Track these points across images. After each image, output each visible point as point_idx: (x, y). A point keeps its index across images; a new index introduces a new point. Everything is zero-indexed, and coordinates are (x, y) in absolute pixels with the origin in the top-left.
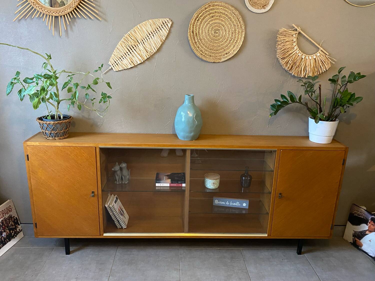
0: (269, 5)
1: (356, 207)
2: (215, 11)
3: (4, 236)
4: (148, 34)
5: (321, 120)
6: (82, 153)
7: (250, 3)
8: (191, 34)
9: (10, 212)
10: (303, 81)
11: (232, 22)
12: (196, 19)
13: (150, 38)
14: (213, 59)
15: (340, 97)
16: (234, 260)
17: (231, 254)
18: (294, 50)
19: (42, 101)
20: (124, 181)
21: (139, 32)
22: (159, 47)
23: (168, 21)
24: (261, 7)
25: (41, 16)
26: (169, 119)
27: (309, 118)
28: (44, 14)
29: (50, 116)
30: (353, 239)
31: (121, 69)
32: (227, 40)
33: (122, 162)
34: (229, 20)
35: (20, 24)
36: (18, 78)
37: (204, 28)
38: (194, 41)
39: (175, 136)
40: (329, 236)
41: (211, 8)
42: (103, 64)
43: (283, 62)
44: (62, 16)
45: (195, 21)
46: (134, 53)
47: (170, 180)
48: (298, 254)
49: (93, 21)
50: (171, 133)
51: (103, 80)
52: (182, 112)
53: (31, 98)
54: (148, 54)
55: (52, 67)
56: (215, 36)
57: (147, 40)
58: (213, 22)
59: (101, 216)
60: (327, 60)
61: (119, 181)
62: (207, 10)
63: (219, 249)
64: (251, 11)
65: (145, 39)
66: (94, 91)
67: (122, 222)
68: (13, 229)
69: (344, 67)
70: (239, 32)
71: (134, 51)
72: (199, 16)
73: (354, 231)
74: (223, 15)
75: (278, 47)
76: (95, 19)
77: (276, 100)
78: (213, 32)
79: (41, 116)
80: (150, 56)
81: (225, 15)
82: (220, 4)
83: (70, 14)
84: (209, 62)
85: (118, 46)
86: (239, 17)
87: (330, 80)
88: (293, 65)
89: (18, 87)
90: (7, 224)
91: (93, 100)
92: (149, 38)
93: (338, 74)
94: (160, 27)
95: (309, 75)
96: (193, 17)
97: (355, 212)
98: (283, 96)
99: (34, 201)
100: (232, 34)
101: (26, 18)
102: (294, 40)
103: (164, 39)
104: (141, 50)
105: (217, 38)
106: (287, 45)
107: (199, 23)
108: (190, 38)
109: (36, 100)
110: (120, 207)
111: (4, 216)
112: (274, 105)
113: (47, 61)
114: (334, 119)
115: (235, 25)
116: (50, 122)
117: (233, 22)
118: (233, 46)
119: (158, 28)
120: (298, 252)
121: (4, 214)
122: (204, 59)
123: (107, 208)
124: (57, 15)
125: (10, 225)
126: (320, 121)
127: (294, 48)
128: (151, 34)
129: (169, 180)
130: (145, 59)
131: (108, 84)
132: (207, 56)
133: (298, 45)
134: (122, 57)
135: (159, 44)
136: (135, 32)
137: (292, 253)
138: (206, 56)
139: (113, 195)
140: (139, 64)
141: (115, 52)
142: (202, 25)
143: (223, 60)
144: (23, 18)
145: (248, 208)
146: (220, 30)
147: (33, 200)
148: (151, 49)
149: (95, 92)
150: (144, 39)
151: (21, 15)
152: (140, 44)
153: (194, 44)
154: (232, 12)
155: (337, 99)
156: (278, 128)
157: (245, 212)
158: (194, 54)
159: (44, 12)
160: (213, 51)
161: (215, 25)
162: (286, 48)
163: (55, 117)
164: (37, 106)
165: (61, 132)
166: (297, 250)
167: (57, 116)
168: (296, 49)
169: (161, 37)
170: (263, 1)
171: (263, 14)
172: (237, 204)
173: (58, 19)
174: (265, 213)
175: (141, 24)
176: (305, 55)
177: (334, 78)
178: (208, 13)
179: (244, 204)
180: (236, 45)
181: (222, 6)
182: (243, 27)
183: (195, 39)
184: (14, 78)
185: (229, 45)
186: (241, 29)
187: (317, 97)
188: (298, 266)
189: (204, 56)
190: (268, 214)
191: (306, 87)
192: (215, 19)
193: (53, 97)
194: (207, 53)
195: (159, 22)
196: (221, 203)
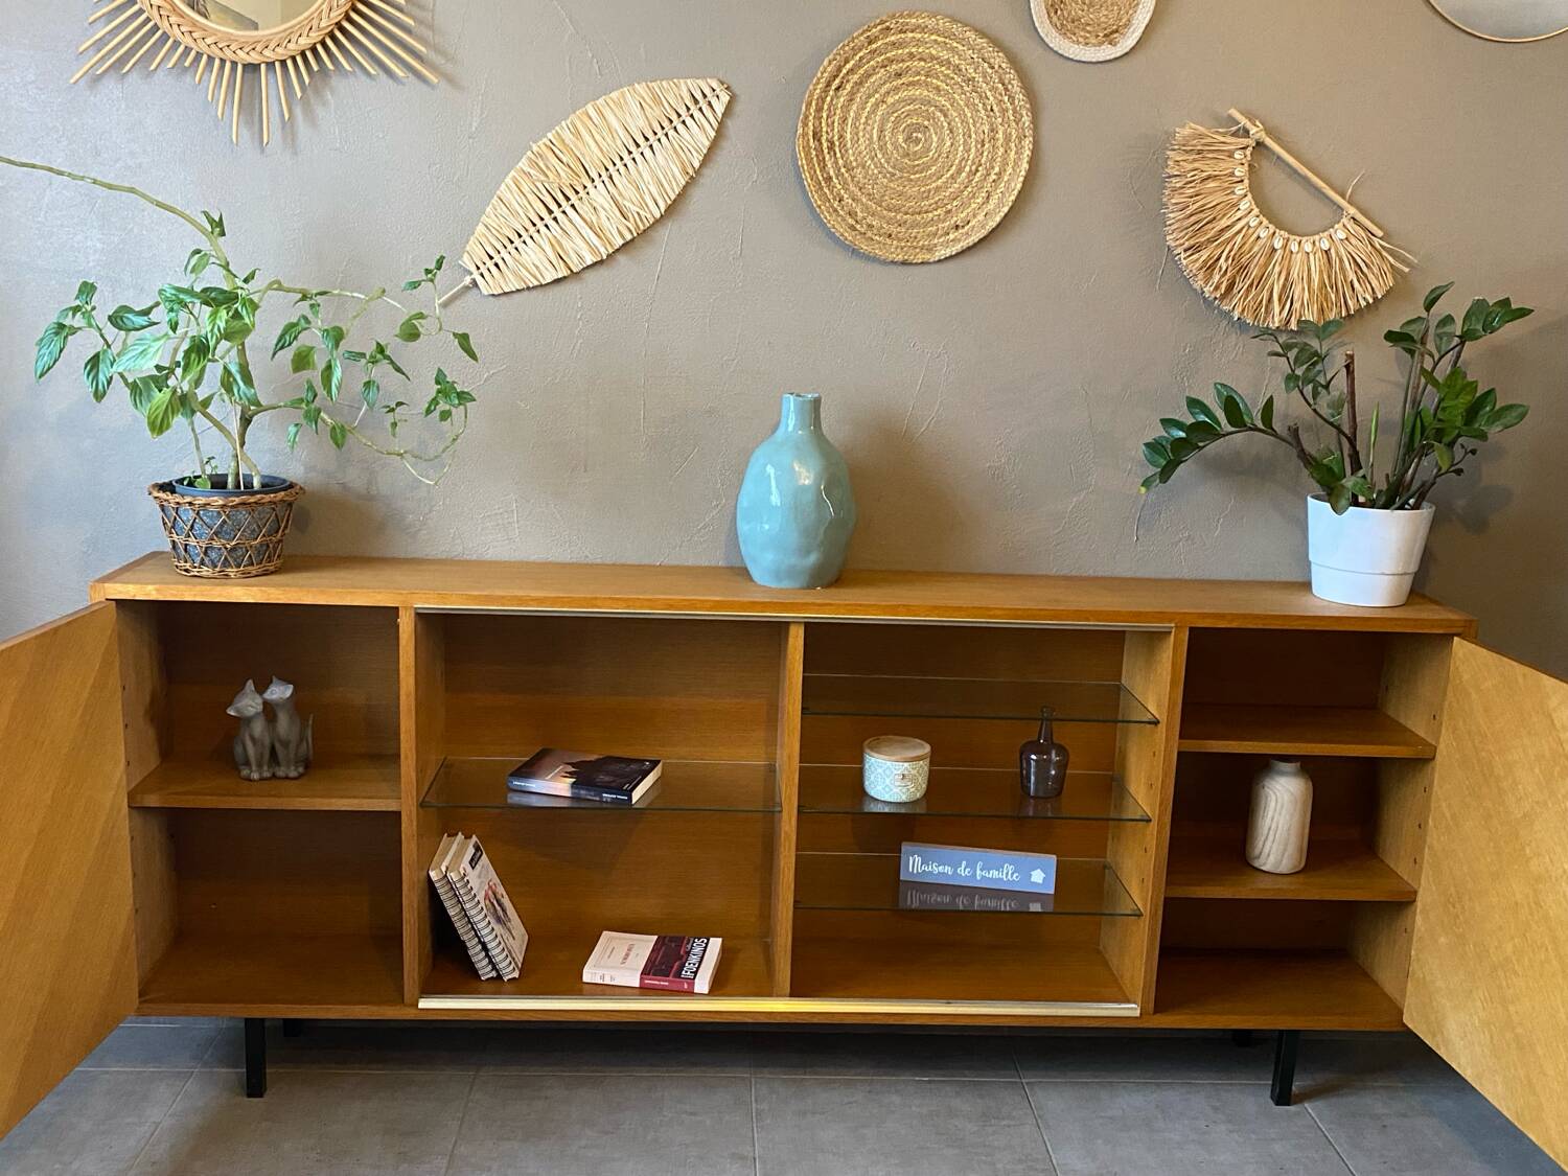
0: (1132, 29)
2: (907, 50)
4: (631, 141)
5: (1356, 503)
7: (1055, 19)
8: (808, 144)
10: (1277, 340)
11: (981, 96)
12: (828, 85)
13: (638, 158)
14: (899, 250)
15: (1433, 407)
16: (991, 1125)
17: (979, 1101)
18: (1239, 214)
21: (594, 133)
22: (673, 198)
23: (714, 90)
24: (1098, 36)
25: (187, 64)
26: (714, 504)
27: (1309, 498)
28: (199, 55)
29: (205, 477)
31: (515, 285)
32: (959, 171)
34: (966, 88)
35: (95, 97)
37: (862, 121)
38: (821, 171)
39: (741, 572)
41: (893, 38)
42: (442, 258)
43: (1191, 264)
44: (274, 62)
45: (826, 90)
46: (570, 221)
48: (1278, 1103)
49: (404, 84)
50: (721, 563)
51: (441, 326)
52: (769, 466)
53: (138, 392)
54: (630, 226)
55: (227, 266)
56: (908, 154)
57: (625, 165)
58: (903, 94)
60: (1377, 260)
62: (874, 46)
63: (929, 1082)
64: (1056, 52)
65: (617, 161)
66: (398, 370)
67: (497, 952)
69: (1448, 286)
70: (1008, 139)
72: (844, 71)
74: (943, 68)
75: (1173, 201)
76: (411, 75)
77: (1167, 423)
78: (900, 138)
79: (168, 480)
80: (635, 235)
81: (948, 68)
82: (931, 23)
83: (309, 54)
84: (885, 263)
85: (502, 191)
86: (1008, 76)
87: (1391, 336)
88: (1235, 277)
89: (84, 345)
91: (393, 410)
92: (634, 159)
93: (1424, 314)
94: (679, 116)
95: (1303, 319)
96: (819, 75)
98: (1194, 404)
100: (979, 146)
101: (125, 71)
102: (1237, 173)
103: (697, 165)
104: (598, 207)
105: (917, 162)
106: (1211, 194)
107: (842, 99)
108: (804, 162)
109: (161, 398)
110: (490, 887)
112: (1161, 444)
113: (209, 244)
114: (1412, 501)
115: (992, 110)
116: (209, 497)
118: (983, 195)
119: (674, 117)
120: (1277, 1093)
122: (865, 247)
123: (437, 885)
124: (254, 58)
126: (1351, 507)
127: (1240, 207)
128: (641, 143)
130: (618, 247)
131: (464, 340)
133: (1257, 192)
134: (520, 236)
135: (674, 184)
136: (577, 134)
137: (1250, 1098)
138: (869, 234)
139: (460, 833)
140: (588, 267)
141: (489, 217)
142: (854, 107)
143: (942, 253)
144: (112, 72)
145: (1052, 892)
146: (929, 131)
148: (644, 205)
149: (404, 374)
150: (615, 165)
151: (103, 57)
152: (596, 183)
153: (823, 183)
154: (978, 58)
155: (1422, 414)
156: (1177, 544)
157: (1042, 907)
158: (823, 225)
159: (202, 45)
160: (898, 217)
161: (908, 108)
162: (1204, 205)
163: (230, 480)
164: (163, 419)
165: (251, 547)
166: (1273, 1085)
167: (238, 474)
168: (1247, 212)
169: (682, 155)
170: (1106, 13)
171: (1106, 66)
172: (1005, 871)
173: (257, 75)
174: (1129, 912)
175: (601, 101)
176: (1286, 235)
177: (1407, 330)
178: (879, 59)
179: (1036, 874)
180: (998, 191)
181: (937, 32)
182: (1026, 120)
183: (825, 166)
184: (71, 308)
185: (966, 193)
186: (1017, 124)
187: (1337, 406)
188: (1277, 1147)
189: (861, 233)
190: (1140, 915)
191: (1288, 359)
192: (911, 84)
193: (237, 382)
194: (874, 223)
195: (677, 93)
196: (937, 869)
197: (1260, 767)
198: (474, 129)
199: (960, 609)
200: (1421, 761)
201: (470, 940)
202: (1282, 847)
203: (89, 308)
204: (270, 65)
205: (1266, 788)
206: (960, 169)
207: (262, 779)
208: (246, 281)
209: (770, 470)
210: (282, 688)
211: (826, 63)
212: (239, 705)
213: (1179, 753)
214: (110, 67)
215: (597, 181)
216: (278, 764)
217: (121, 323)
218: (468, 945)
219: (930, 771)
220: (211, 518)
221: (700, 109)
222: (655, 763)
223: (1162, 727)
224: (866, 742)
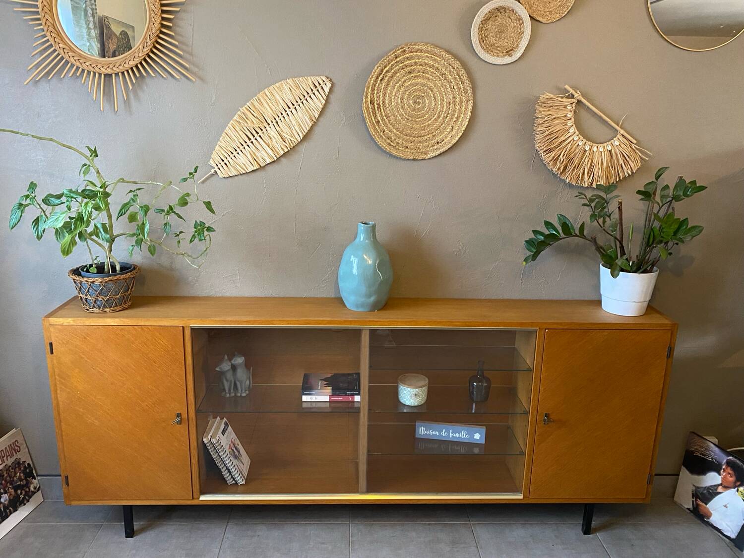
0: (519, 49)
1: (697, 438)
2: (414, 61)
3: (5, 501)
4: (286, 106)
5: (623, 270)
6: (156, 339)
7: (483, 45)
8: (368, 106)
9: (16, 454)
10: (586, 197)
11: (449, 82)
12: (377, 78)
13: (290, 114)
14: (411, 154)
16: (457, 547)
17: (451, 534)
18: (569, 134)
19: (80, 237)
20: (240, 391)
21: (268, 102)
22: (306, 131)
23: (324, 81)
24: (503, 52)
25: (78, 75)
26: (329, 269)
27: (601, 266)
28: (83, 71)
29: (94, 266)
30: (693, 501)
31: (234, 173)
32: (439, 117)
33: (236, 353)
34: (441, 78)
35: (37, 90)
36: (33, 195)
37: (393, 94)
38: (374, 119)
39: (339, 301)
40: (644, 497)
41: (407, 55)
42: (197, 167)
43: (547, 158)
44: (118, 73)
45: (376, 81)
46: (259, 143)
47: (330, 388)
48: (585, 534)
49: (179, 81)
50: (333, 296)
51: (198, 198)
52: (352, 256)
53: (58, 234)
54: (287, 146)
55: (98, 172)
56: (415, 110)
57: (284, 117)
58: (412, 82)
59: (195, 461)
60: (633, 154)
61: (230, 390)
62: (398, 59)
63: (429, 524)
64: (484, 60)
65: (280, 115)
66: (180, 217)
67: (235, 473)
68: (21, 487)
69: (667, 168)
70: (461, 101)
71: (258, 138)
72: (384, 71)
73: (694, 485)
75: (539, 130)
76: (182, 77)
77: (535, 232)
78: (411, 102)
79: (78, 267)
80: (289, 149)
81: (433, 69)
83: (134, 69)
84: (404, 160)
85: (227, 130)
86: (461, 72)
87: (639, 192)
88: (567, 164)
89: (32, 212)
90: (10, 478)
91: (178, 235)
92: (287, 114)
93: (655, 181)
94: (308, 94)
95: (599, 183)
96: (373, 74)
97: (696, 447)
98: (548, 224)
99: (64, 434)
100: (448, 105)
101: (49, 78)
102: (568, 116)
103: (317, 116)
104: (272, 138)
105: (419, 113)
106: (556, 126)
107: (384, 85)
108: (366, 114)
109: (68, 237)
110: (232, 442)
111: (6, 461)
112: (533, 242)
113: (89, 161)
114: (648, 269)
115: (454, 88)
116: (95, 278)
118: (450, 127)
119: (306, 94)
120: (584, 528)
121: (5, 458)
122: (395, 153)
123: (207, 445)
124: (109, 71)
125: (16, 478)
126: (620, 272)
127: (570, 131)
128: (290, 107)
129: (329, 390)
130: (281, 155)
131: (208, 205)
132: (401, 149)
133: (578, 124)
134: (236, 150)
135: (306, 125)
136: (261, 103)
137: (572, 530)
138: (397, 147)
139: (218, 417)
140: (268, 164)
141: (223, 141)
142: (390, 88)
143: (432, 155)
144: (44, 79)
145: (484, 443)
146: (424, 98)
147: (62, 431)
148: (292, 135)
149: (182, 218)
150: (279, 117)
151: (39, 71)
153: (375, 124)
154: (447, 64)
155: (654, 230)
156: (540, 283)
157: (479, 450)
158: (375, 143)
159: (84, 65)
160: (411, 139)
161: (414, 88)
162: (553, 131)
163: (106, 267)
164: (68, 249)
165: (116, 298)
166: (583, 524)
168: (573, 133)
169: (311, 113)
170: (507, 41)
171: (508, 66)
172: (462, 434)
173: (110, 78)
174: (518, 452)
175: (271, 88)
176: (591, 144)
177: (647, 188)
178: (401, 65)
179: (476, 436)
180: (457, 126)
181: (428, 52)
182: (470, 92)
183: (376, 116)
184: (25, 196)
185: (442, 127)
186: (466, 94)
187: (614, 226)
189: (394, 147)
190: (523, 455)
191: (591, 207)
192: (416, 76)
193: (101, 232)
194: (400, 142)
195: (306, 83)
196: (432, 433)
198: (213, 101)
199: (439, 322)
201: (222, 468)
208: (101, 188)
209: (353, 258)
214: (43, 76)
215: (271, 125)
217: (48, 202)
219: (428, 391)
220: (96, 287)
221: (318, 90)
224: (399, 379)
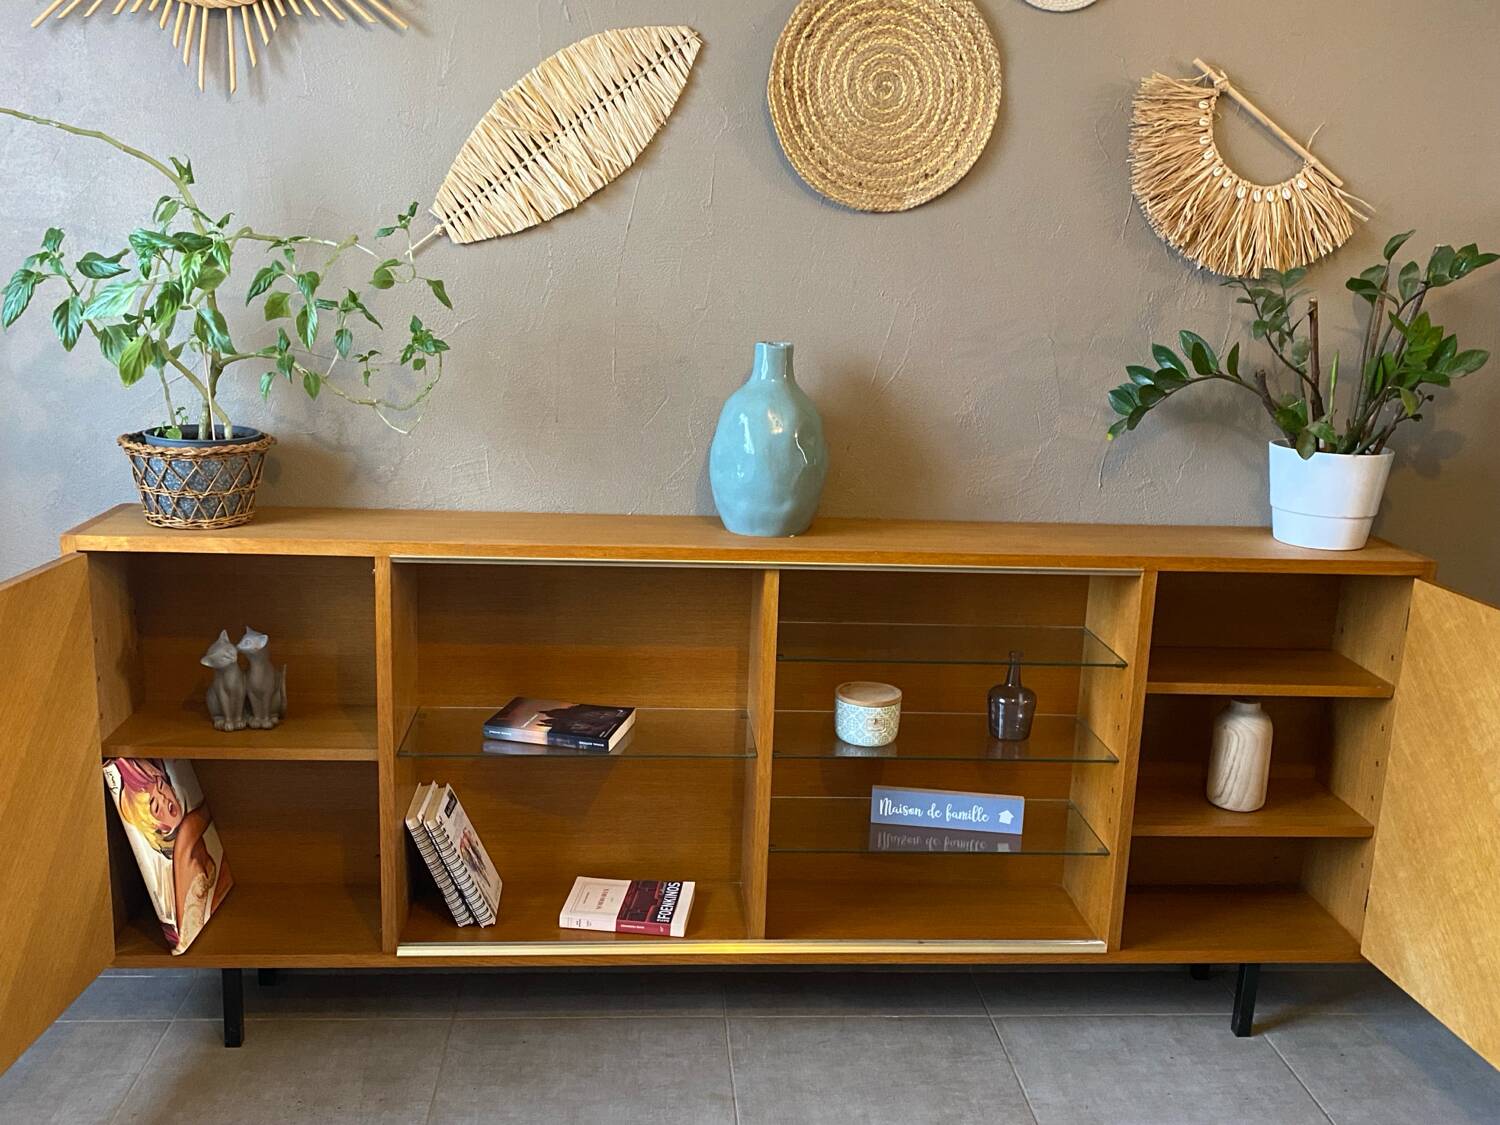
4: (602, 89)
5: (1319, 446)
8: (779, 91)
12: (800, 32)
13: (609, 106)
14: (869, 199)
15: (1395, 353)
16: (963, 1061)
17: (949, 1037)
18: (1204, 164)
21: (565, 80)
22: (644, 145)
23: (685, 38)
25: (151, 8)
26: (685, 452)
27: (1271, 444)
29: (176, 428)
31: (485, 233)
32: (929, 120)
34: (935, 37)
35: (57, 42)
37: (832, 70)
38: (792, 119)
39: (714, 520)
42: (416, 204)
43: (1155, 212)
44: (240, 8)
45: (797, 38)
46: (541, 169)
48: (1239, 1035)
49: (371, 30)
51: (415, 273)
52: (742, 415)
53: (108, 341)
54: (602, 175)
55: (196, 213)
56: (878, 103)
57: (596, 113)
58: (873, 43)
60: (1335, 208)
63: (900, 1019)
65: (588, 109)
66: (371, 318)
67: (474, 899)
69: (1407, 234)
70: (976, 87)
71: (540, 158)
72: (815, 19)
74: (913, 17)
75: (1140, 150)
76: (379, 21)
77: (1133, 370)
78: (870, 87)
79: (138, 431)
80: (606, 183)
81: (918, 17)
84: (854, 211)
85: (473, 139)
86: (977, 25)
87: (1353, 284)
88: (1198, 226)
89: (51, 293)
91: (366, 359)
92: (604, 107)
93: (1384, 262)
94: (650, 63)
95: (1266, 267)
96: (790, 22)
98: (1160, 352)
100: (948, 95)
101: (87, 15)
102: (1202, 123)
103: (668, 112)
104: (569, 156)
105: (887, 111)
106: (1177, 143)
107: (812, 47)
108: (775, 109)
109: (132, 346)
110: (465, 835)
112: (1128, 393)
113: (178, 191)
114: (1373, 446)
115: (961, 59)
116: (181, 447)
117: (952, 46)
118: (952, 144)
119: (645, 65)
120: (1238, 1024)
122: (835, 195)
123: (413, 834)
124: (221, 3)
126: (1316, 452)
127: (1205, 156)
128: (612, 91)
130: (588, 195)
131: (438, 287)
132: (848, 186)
133: (1221, 143)
134: (490, 184)
135: (645, 132)
136: (548, 82)
137: (1212, 1029)
138: (840, 183)
139: (434, 783)
140: (559, 216)
141: (462, 163)
142: (825, 56)
143: (911, 202)
144: (74, 17)
145: (1020, 833)
146: (899, 79)
148: (614, 153)
149: (376, 322)
150: (585, 112)
152: (567, 131)
153: (794, 131)
154: (948, 6)
155: (1385, 360)
156: (1140, 490)
157: (1010, 848)
158: (793, 173)
160: (868, 166)
161: (878, 56)
162: (1168, 155)
163: (201, 431)
164: (135, 368)
165: (224, 497)
166: (1234, 1016)
167: (209, 425)
168: (1211, 161)
169: (655, 105)
171: (1075, 15)
172: (974, 812)
173: (222, 21)
174: (1096, 851)
175: (571, 48)
176: (1249, 185)
177: (1369, 277)
178: (849, 8)
179: (1004, 816)
180: (967, 140)
182: (995, 69)
183: (796, 114)
184: (38, 255)
185: (935, 141)
186: (986, 73)
187: (1301, 353)
188: (1241, 1078)
189: (832, 182)
190: (1108, 854)
191: (1256, 305)
192: (881, 32)
193: (211, 330)
194: (844, 171)
195: (647, 40)
196: (906, 811)
197: (1220, 709)
198: (443, 76)
199: (932, 556)
200: (1380, 699)
201: (447, 888)
202: (1243, 787)
203: (57, 255)
204: (237, 10)
205: (1228, 730)
206: (929, 118)
207: (235, 730)
208: (220, 225)
209: (744, 419)
210: (257, 638)
211: (797, 10)
212: (211, 656)
213: (1147, 695)
214: (71, 11)
215: (568, 129)
216: (252, 715)
218: (445, 892)
219: (901, 715)
220: (183, 468)
222: (629, 711)
223: (1130, 672)
224: (837, 689)
